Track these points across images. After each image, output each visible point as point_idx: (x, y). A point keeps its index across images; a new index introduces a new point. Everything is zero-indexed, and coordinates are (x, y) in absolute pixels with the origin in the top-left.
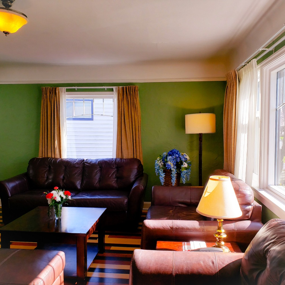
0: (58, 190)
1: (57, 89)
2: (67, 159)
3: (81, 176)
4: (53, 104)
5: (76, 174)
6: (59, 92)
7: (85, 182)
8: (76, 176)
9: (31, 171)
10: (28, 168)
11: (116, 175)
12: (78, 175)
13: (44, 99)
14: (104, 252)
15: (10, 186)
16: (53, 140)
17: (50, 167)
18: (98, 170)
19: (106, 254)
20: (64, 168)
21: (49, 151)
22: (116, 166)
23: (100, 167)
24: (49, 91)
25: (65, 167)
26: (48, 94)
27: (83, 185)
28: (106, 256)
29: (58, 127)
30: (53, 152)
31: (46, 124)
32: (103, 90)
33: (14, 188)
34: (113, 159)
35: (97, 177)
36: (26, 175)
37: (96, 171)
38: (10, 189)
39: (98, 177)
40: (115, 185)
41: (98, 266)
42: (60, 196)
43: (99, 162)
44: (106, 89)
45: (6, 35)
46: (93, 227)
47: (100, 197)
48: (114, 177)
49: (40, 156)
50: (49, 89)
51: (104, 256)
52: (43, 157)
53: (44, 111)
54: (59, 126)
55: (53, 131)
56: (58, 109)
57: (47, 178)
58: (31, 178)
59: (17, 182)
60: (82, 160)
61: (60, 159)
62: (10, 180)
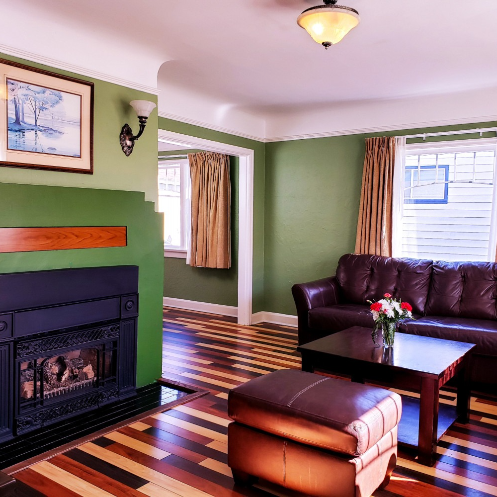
0: (390, 299)
1: (391, 140)
2: (402, 258)
3: (425, 288)
4: (382, 166)
5: (417, 284)
6: (394, 145)
7: (432, 301)
8: (418, 288)
9: (342, 275)
10: (337, 270)
11: (493, 293)
12: (420, 287)
13: (369, 158)
14: (468, 423)
15: (312, 293)
16: (379, 226)
17: (372, 270)
18: (458, 281)
19: (472, 427)
20: (396, 273)
21: (372, 244)
22: (494, 277)
23: (462, 277)
24: (377, 143)
25: (399, 272)
26: (376, 150)
27: (430, 305)
28: (472, 430)
29: (390, 204)
30: (378, 247)
31: (369, 199)
32: (476, 136)
33: (316, 297)
34: (489, 263)
35: (457, 293)
36: (335, 280)
37: (455, 282)
38: (311, 297)
39: (459, 294)
40: (491, 312)
41: (456, 441)
42: (394, 310)
43: (460, 266)
44: (481, 134)
45: (326, 48)
46: (451, 368)
47: (461, 327)
48: (490, 297)
49: (357, 252)
50: (377, 140)
51: (468, 428)
52: (362, 253)
53: (367, 179)
54: (390, 202)
55: (380, 211)
56: (391, 173)
57: (368, 287)
58: (342, 285)
59: (321, 290)
60: (429, 262)
61: (390, 258)
62: (312, 285)
